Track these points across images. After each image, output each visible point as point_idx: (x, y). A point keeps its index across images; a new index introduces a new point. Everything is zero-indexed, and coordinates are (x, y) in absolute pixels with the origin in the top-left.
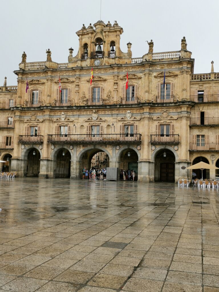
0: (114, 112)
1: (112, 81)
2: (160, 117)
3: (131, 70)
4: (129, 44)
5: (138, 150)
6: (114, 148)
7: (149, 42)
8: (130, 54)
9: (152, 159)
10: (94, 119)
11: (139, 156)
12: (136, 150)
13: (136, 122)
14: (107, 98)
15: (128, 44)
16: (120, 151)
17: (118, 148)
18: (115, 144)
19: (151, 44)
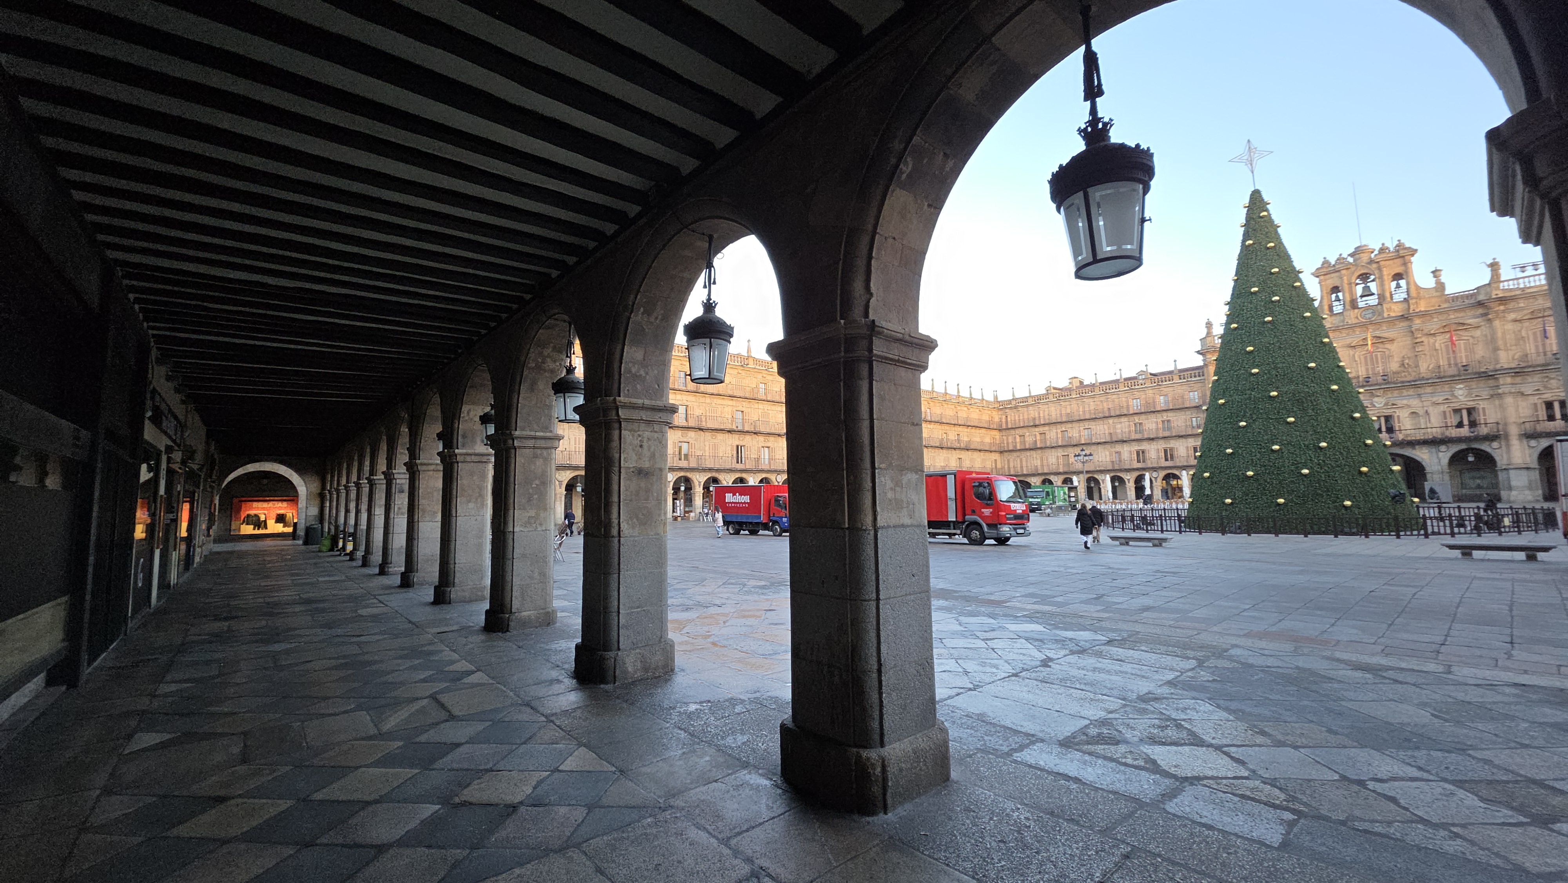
0: (1421, 391)
1: (1409, 338)
2: (1542, 389)
3: (1453, 317)
4: (1436, 273)
5: (1495, 449)
6: (1434, 450)
7: (1488, 263)
8: (1440, 286)
9: (1535, 465)
10: (1377, 405)
11: (1497, 458)
12: (1488, 450)
13: (1480, 403)
14: (1402, 369)
15: (1433, 272)
16: (1449, 454)
17: (1443, 448)
18: (1434, 443)
19: (1494, 266)
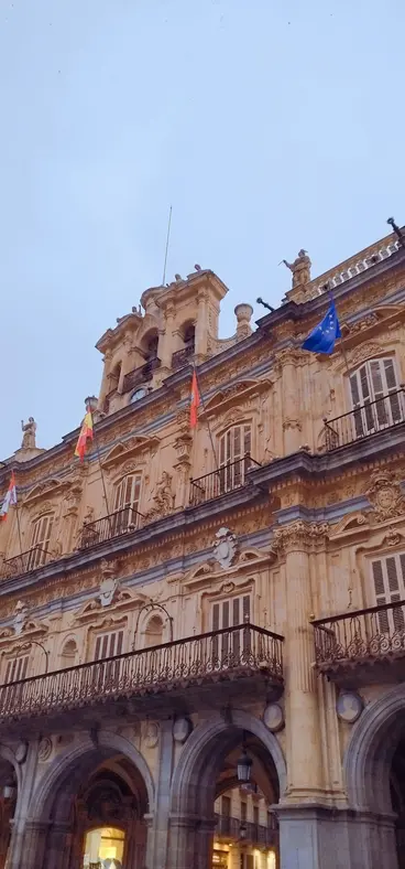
0: (173, 554)
2: (361, 519)
5: (274, 732)
6: (168, 736)
10: (106, 602)
12: (264, 736)
13: (255, 577)
14: (156, 507)
16: (193, 750)
19: (300, 264)
